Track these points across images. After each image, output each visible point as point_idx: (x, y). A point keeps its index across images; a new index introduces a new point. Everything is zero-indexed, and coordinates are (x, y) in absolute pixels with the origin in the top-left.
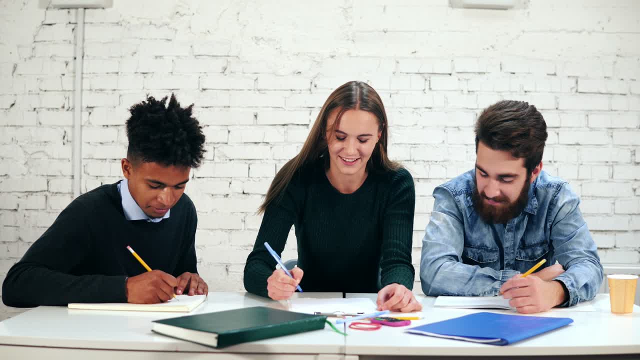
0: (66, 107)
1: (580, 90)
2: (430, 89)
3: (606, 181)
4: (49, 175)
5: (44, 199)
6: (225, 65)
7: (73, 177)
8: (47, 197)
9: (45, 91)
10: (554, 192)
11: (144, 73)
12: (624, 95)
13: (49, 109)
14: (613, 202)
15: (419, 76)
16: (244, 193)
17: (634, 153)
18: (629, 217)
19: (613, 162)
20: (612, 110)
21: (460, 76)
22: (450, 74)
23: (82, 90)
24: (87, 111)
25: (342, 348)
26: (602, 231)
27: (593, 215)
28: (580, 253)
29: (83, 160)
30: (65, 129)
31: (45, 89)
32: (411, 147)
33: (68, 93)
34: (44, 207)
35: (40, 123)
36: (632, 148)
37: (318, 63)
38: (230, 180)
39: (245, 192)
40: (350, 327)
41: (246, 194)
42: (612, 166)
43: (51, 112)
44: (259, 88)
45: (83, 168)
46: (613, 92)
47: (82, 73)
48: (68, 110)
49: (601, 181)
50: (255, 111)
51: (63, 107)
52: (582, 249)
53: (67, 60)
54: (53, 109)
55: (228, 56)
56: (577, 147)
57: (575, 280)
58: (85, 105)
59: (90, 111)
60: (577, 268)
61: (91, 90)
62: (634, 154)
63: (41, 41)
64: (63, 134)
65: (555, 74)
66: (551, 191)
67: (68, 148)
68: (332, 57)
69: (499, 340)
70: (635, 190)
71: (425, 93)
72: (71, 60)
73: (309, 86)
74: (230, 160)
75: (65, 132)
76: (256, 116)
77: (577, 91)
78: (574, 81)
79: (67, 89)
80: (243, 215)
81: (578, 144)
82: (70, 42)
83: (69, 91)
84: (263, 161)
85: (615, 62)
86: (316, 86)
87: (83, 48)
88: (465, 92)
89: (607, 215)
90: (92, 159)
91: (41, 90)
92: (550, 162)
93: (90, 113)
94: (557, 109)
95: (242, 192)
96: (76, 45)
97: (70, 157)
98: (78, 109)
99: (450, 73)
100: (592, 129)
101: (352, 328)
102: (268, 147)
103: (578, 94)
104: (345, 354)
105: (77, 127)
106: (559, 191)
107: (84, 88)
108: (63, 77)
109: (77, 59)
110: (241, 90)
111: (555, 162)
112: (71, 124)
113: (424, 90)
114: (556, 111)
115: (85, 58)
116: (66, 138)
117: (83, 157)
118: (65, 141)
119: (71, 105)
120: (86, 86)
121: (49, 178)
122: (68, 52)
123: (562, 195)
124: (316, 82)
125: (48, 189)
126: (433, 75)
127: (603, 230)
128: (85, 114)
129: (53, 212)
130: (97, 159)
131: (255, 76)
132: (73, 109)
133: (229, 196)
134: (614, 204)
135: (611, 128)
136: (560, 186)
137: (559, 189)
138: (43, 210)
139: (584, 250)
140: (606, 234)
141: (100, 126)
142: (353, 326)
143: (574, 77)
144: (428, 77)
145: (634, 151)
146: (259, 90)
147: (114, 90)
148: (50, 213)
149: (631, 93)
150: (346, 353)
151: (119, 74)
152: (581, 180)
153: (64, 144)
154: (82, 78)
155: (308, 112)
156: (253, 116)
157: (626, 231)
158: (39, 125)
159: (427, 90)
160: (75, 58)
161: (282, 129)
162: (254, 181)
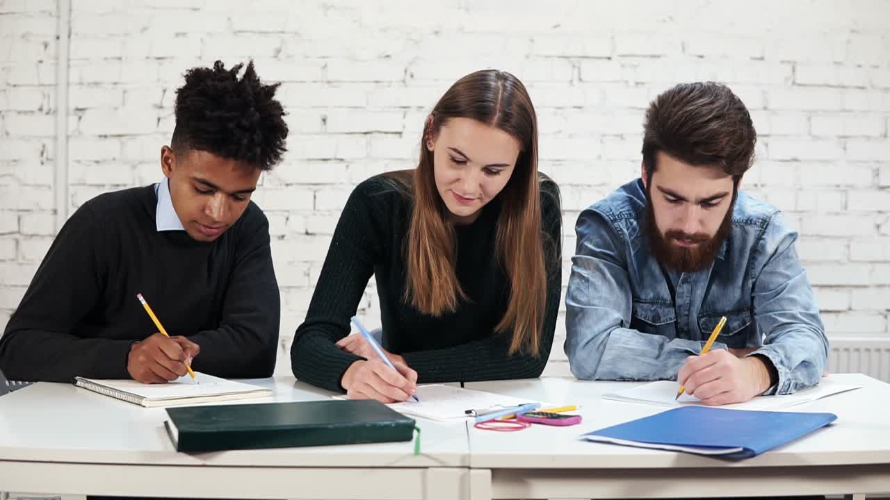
0: (45, 109)
1: (798, 81)
2: (580, 79)
3: (837, 214)
4: (21, 208)
5: (13, 244)
6: (278, 45)
7: (55, 212)
8: (17, 242)
9: (15, 86)
10: (758, 233)
11: (159, 58)
12: (862, 88)
13: (19, 113)
14: (846, 243)
15: (565, 61)
16: (307, 233)
17: (877, 173)
18: (870, 266)
19: (847, 186)
20: (844, 111)
21: (623, 60)
22: (609, 58)
23: (68, 84)
24: (76, 115)
25: (464, 457)
26: (831, 286)
27: (818, 263)
28: (794, 317)
29: (70, 187)
30: (45, 141)
31: (15, 83)
32: (554, 165)
33: (48, 88)
34: (12, 256)
35: (7, 134)
36: (876, 166)
37: (416, 42)
38: (286, 214)
39: (310, 231)
40: (476, 426)
41: (311, 234)
42: (846, 191)
43: (23, 117)
44: (329, 78)
45: (70, 199)
46: (845, 84)
47: (69, 60)
48: (47, 113)
49: (829, 213)
50: (323, 112)
51: (41, 109)
52: (796, 311)
53: (47, 40)
54: (26, 112)
55: (283, 32)
56: (795, 164)
57: (785, 356)
58: (72, 106)
59: (80, 113)
60: (790, 339)
61: (81, 84)
62: (877, 175)
63: (7, 13)
64: (41, 149)
65: (762, 59)
66: (753, 231)
67: (48, 168)
68: (436, 33)
69: (741, 449)
70: (878, 226)
71: (572, 85)
72: (51, 40)
73: (401, 75)
74: (287, 185)
75: (44, 146)
76: (324, 120)
77: (794, 83)
78: (788, 68)
79: (46, 83)
80: (308, 265)
81: (795, 160)
82: (51, 14)
83: (50, 85)
84: (335, 186)
85: (849, 41)
86: (412, 76)
87: (69, 22)
88: (632, 83)
89: (838, 262)
90: (84, 184)
91: (8, 84)
92: (756, 185)
93: (80, 118)
94: (765, 108)
95: (304, 231)
96: (58, 17)
97: (50, 181)
98: (62, 111)
99: (608, 56)
100: (816, 138)
101: (479, 428)
102: (343, 165)
103: (796, 87)
104: (469, 468)
105: (62, 139)
106: (766, 228)
107: (71, 80)
108: (40, 65)
109: (61, 39)
110: (302, 82)
111: (763, 186)
112: (52, 133)
113: (571, 81)
114: (764, 112)
115: (72, 36)
116: (45, 155)
117: (70, 182)
118: (44, 159)
119: (52, 106)
120: (74, 77)
121: (20, 214)
122: (46, 28)
123: (770, 234)
124: (412, 69)
125: (19, 229)
126: (585, 60)
127: (833, 284)
128: (73, 119)
129: (27, 264)
130: (91, 185)
131: (322, 62)
132: (55, 112)
133: (286, 238)
134: (848, 246)
135: (844, 137)
136: (765, 221)
137: (764, 227)
138: (13, 260)
139: (800, 313)
140: (837, 290)
141: (95, 136)
142: (479, 425)
143: (789, 62)
144: (575, 61)
145: (878, 170)
146: (329, 82)
147: (116, 83)
148: (21, 264)
149: (872, 86)
150: (472, 466)
151: (124, 58)
152: (802, 212)
153: (42, 163)
154: (69, 66)
155: (402, 116)
156: (320, 120)
157: (865, 287)
158: (5, 136)
159: (576, 82)
160: (58, 38)
161: (363, 140)
162: (322, 215)
